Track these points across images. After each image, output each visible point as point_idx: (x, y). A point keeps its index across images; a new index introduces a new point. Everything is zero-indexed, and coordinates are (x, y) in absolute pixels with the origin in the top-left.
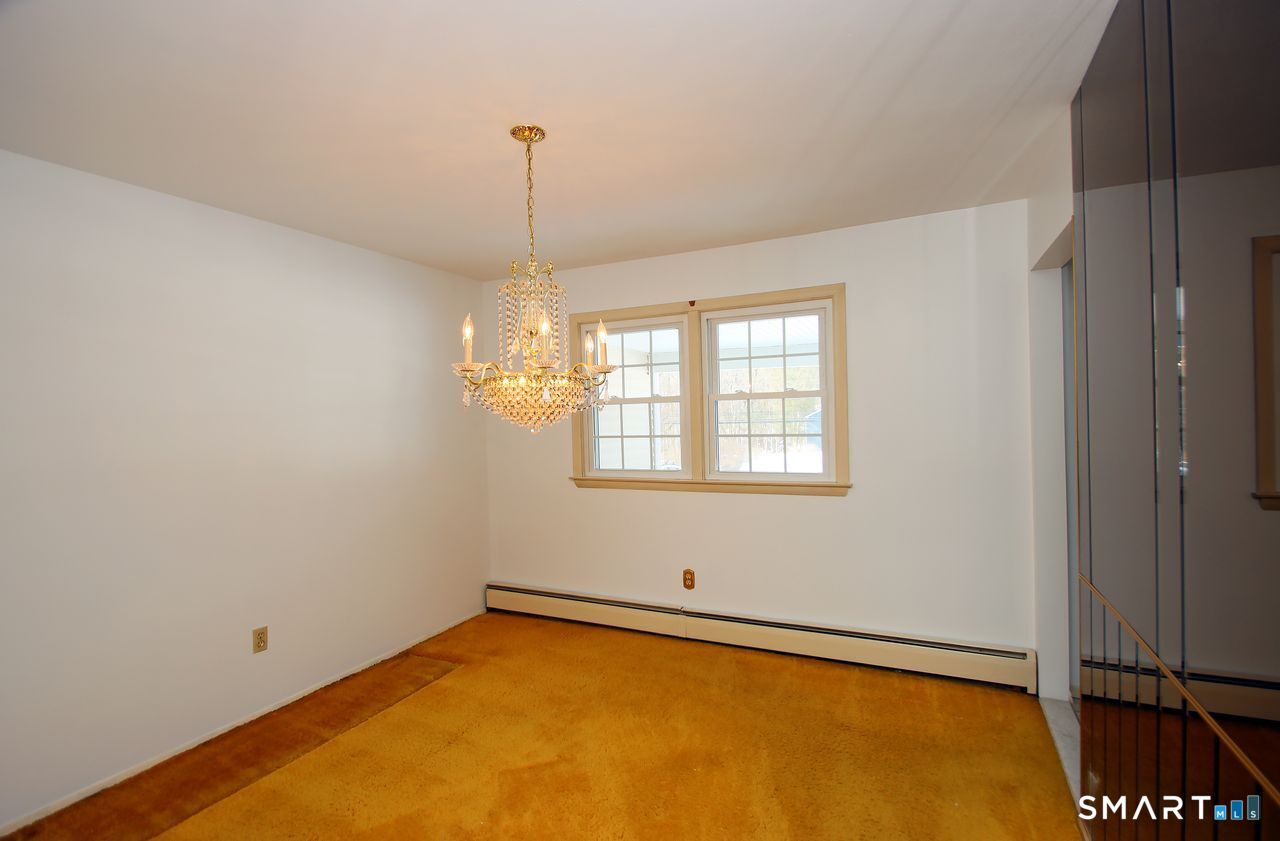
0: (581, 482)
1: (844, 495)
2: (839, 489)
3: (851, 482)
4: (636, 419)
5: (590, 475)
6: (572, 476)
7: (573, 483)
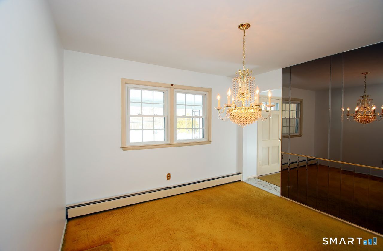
0: (125, 148)
1: (210, 144)
2: (208, 142)
3: (212, 140)
4: (148, 123)
5: (128, 145)
6: (121, 146)
7: (121, 149)
